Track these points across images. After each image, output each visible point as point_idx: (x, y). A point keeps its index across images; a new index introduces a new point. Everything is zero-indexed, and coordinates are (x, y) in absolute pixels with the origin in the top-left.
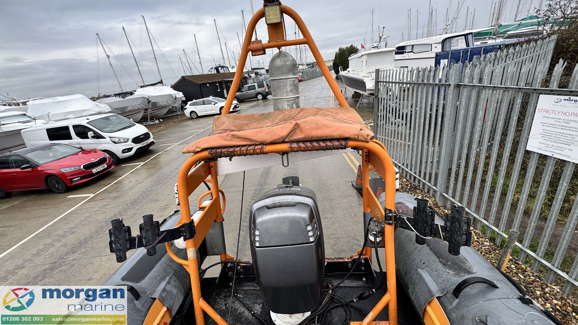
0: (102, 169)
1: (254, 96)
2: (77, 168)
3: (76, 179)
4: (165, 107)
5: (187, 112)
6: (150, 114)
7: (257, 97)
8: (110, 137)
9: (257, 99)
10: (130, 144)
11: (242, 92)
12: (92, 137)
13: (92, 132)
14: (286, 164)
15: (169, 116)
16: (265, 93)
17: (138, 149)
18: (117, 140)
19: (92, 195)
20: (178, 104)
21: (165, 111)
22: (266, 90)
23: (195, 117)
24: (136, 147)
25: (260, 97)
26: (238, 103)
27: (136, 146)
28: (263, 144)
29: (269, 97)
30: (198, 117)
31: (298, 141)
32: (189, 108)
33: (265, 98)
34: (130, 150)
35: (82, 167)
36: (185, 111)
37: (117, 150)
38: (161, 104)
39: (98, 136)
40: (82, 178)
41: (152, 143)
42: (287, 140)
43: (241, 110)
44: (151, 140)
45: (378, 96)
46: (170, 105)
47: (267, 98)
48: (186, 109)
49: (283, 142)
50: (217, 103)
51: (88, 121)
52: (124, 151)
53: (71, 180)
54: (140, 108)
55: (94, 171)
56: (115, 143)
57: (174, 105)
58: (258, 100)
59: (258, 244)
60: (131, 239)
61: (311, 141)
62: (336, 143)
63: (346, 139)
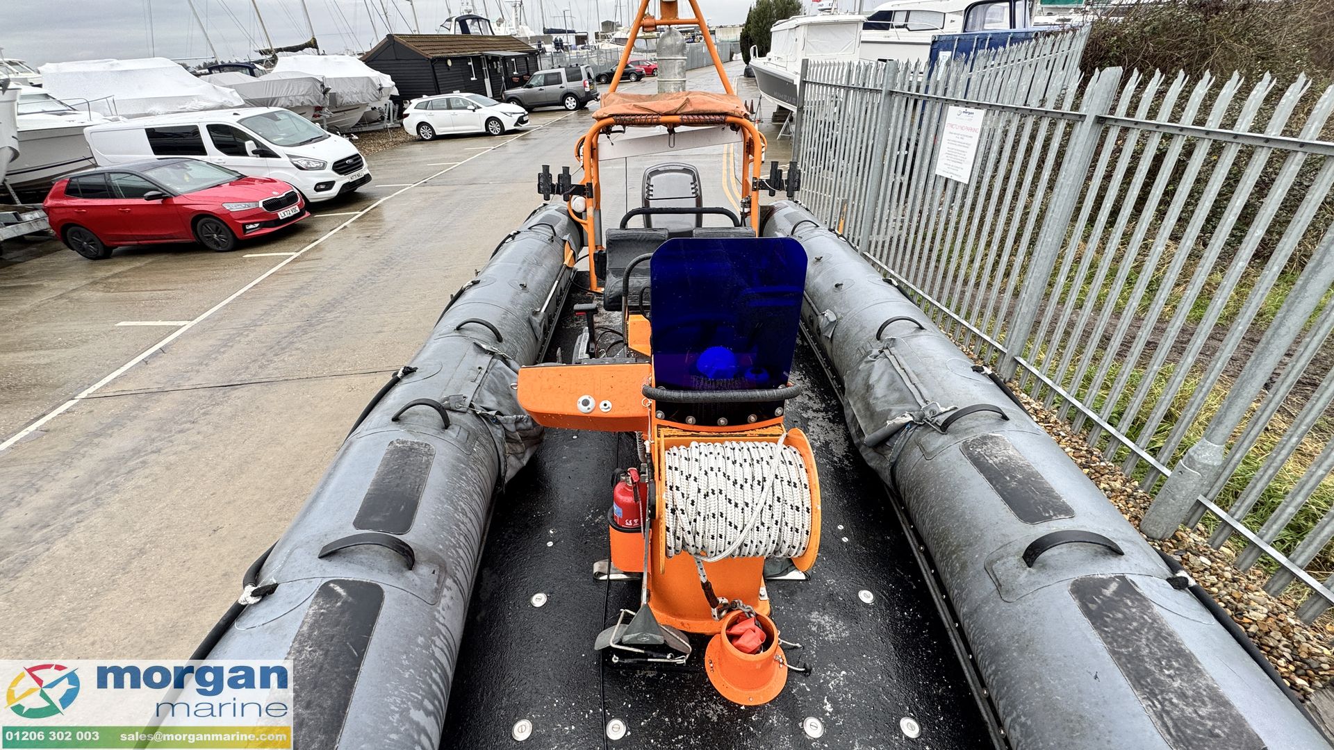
0: (292, 214)
1: (558, 99)
2: (252, 206)
3: (251, 226)
4: (356, 107)
5: (410, 124)
6: (328, 120)
7: (563, 103)
8: (289, 156)
9: (563, 107)
10: (329, 174)
11: (530, 87)
12: (254, 152)
13: (251, 142)
14: (669, 145)
15: (364, 129)
16: (582, 95)
17: (344, 186)
18: (303, 164)
19: (295, 255)
20: (385, 103)
21: (356, 116)
22: (585, 86)
23: (429, 136)
24: (341, 181)
25: (571, 103)
26: (526, 113)
27: (342, 179)
28: (659, 114)
29: (590, 105)
30: (436, 138)
31: (687, 114)
32: (415, 113)
33: (581, 106)
34: (329, 185)
35: (261, 205)
36: (405, 121)
37: (306, 183)
38: (347, 99)
39: (264, 153)
40: (263, 225)
41: (366, 179)
42: (679, 112)
43: (532, 128)
44: (364, 171)
45: (802, 108)
46: (367, 105)
47: (587, 108)
48: (407, 115)
49: (675, 114)
50: (479, 108)
51: (238, 118)
52: (317, 188)
53: (244, 225)
54: (307, 103)
55: (283, 214)
56: (301, 168)
57: (377, 105)
58: (567, 110)
59: (651, 197)
60: (553, 186)
61: (698, 115)
62: (718, 117)
63: (726, 114)
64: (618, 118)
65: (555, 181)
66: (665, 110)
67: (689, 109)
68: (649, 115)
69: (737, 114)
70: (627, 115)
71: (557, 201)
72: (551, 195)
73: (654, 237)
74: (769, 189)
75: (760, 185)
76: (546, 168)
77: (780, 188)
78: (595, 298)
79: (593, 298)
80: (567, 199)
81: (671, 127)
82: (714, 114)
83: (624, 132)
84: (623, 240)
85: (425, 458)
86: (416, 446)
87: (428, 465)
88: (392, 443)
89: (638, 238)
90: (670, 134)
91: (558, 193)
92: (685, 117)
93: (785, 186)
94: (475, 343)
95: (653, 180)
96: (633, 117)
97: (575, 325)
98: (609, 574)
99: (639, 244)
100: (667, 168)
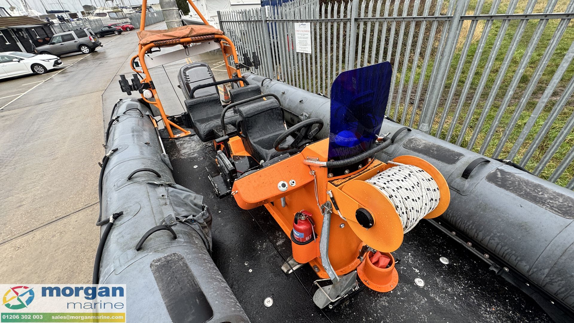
1: (76, 48)
7: (80, 51)
9: (81, 53)
11: (54, 44)
14: (188, 54)
16: (91, 45)
22: (91, 40)
25: (85, 50)
26: (59, 58)
28: (179, 38)
29: (97, 49)
31: (194, 36)
33: (92, 50)
42: (189, 36)
43: (67, 66)
47: (96, 51)
49: (188, 37)
50: (22, 59)
58: (84, 53)
59: (189, 82)
60: (130, 86)
61: (200, 36)
62: (210, 36)
63: (214, 34)
64: (156, 43)
65: (130, 83)
66: (182, 35)
67: (194, 33)
68: (173, 39)
69: (219, 33)
70: (161, 40)
71: (136, 94)
72: (131, 92)
73: (212, 99)
74: (246, 67)
75: (240, 66)
76: (123, 77)
77: (251, 65)
78: (176, 141)
79: (175, 141)
80: (142, 92)
81: (185, 45)
82: (208, 35)
83: (160, 51)
84: (196, 104)
85: (181, 263)
86: (169, 258)
87: (186, 265)
88: (151, 265)
89: (204, 101)
90: (185, 49)
91: (135, 90)
92: (193, 38)
93: (253, 64)
94: (148, 183)
95: (187, 73)
96: (165, 41)
97: (175, 158)
98: (292, 268)
99: (205, 104)
100: (192, 66)
